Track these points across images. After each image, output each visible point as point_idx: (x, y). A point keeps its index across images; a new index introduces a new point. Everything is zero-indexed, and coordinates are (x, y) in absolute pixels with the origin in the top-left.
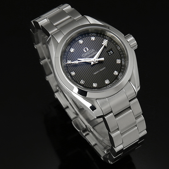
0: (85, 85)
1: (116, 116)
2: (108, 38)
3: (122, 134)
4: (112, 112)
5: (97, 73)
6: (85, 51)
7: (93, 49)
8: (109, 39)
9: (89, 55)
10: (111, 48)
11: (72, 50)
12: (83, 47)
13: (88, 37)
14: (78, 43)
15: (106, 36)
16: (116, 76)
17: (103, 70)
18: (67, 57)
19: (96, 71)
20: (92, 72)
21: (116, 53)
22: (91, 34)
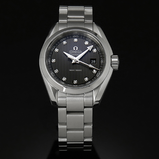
0: (57, 74)
1: (68, 112)
2: (99, 49)
3: (68, 130)
4: (66, 107)
5: (72, 71)
6: (74, 49)
7: (82, 51)
8: (99, 51)
9: (76, 53)
10: (96, 58)
11: (65, 42)
12: (75, 45)
13: (84, 40)
14: (73, 40)
15: (98, 47)
16: (85, 82)
17: (78, 71)
18: (58, 45)
19: (72, 69)
20: (69, 68)
21: (97, 64)
22: (88, 39)
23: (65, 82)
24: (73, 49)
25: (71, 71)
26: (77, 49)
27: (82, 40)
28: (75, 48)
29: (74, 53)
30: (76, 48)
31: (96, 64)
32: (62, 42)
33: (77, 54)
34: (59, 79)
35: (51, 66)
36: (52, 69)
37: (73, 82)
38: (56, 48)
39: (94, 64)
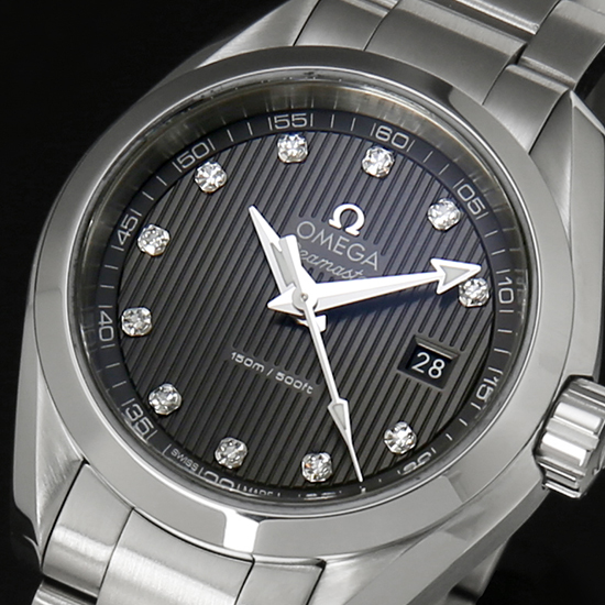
0: (134, 346)
2: (506, 296)
4: (92, 601)
5: (247, 371)
6: (336, 222)
8: (504, 307)
9: (332, 256)
12: (355, 197)
13: (437, 185)
14: (360, 154)
15: (513, 276)
16: (299, 483)
17: (289, 389)
18: (233, 146)
19: (256, 354)
20: (233, 338)
21: (446, 392)
22: (466, 193)
23: (165, 423)
24: (329, 214)
25: (237, 366)
26: (353, 230)
27: (421, 177)
28: (349, 220)
29: (323, 252)
30: (349, 218)
31: (435, 389)
32: (279, 134)
33: (341, 261)
34: (131, 381)
35: (122, 273)
36: (118, 294)
37: (215, 446)
38: (213, 157)
39: (425, 385)
